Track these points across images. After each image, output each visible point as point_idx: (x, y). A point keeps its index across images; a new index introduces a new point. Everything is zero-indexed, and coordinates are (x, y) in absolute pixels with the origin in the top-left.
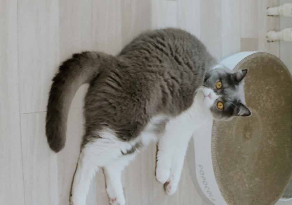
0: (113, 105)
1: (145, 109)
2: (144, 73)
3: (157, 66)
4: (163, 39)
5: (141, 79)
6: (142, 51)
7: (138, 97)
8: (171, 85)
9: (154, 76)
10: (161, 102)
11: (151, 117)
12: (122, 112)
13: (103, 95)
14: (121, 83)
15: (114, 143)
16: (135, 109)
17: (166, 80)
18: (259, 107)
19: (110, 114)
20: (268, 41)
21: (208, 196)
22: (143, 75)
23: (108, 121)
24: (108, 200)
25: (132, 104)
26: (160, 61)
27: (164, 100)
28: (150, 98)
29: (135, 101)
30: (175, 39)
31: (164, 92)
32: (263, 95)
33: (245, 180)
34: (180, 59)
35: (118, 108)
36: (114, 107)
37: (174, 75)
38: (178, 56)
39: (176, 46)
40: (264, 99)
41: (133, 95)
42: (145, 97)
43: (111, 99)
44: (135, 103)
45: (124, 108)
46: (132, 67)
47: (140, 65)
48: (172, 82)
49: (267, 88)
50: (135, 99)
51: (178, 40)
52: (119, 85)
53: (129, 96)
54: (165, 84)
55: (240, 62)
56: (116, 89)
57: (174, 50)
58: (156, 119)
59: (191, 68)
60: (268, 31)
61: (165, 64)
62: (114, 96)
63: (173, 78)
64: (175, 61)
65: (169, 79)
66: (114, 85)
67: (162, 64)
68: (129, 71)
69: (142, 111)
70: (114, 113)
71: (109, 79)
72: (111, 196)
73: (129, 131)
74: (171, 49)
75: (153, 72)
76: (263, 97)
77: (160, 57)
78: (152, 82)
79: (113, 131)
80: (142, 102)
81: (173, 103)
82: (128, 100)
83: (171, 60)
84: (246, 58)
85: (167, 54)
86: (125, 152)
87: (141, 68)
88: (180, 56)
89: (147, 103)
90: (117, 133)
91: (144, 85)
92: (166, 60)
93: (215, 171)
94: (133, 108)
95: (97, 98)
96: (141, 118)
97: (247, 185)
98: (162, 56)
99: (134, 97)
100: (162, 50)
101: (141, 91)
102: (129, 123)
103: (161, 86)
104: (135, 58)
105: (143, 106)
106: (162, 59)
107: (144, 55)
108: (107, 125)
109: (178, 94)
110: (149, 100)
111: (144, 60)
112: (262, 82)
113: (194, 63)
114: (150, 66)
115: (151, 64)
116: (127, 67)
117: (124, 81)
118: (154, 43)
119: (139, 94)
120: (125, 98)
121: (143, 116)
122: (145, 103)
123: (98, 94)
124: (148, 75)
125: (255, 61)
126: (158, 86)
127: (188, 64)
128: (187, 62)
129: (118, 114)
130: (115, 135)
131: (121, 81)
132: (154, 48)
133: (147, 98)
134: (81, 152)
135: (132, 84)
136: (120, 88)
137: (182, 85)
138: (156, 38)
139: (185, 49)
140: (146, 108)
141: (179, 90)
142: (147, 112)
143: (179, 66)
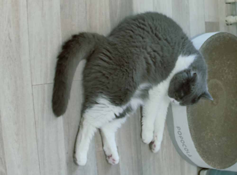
0: (106, 75)
1: (132, 78)
2: (130, 48)
3: (140, 42)
4: (144, 21)
5: (128, 53)
6: (128, 31)
7: (126, 68)
8: (153, 57)
9: (138, 50)
10: (146, 71)
11: (139, 85)
12: (113, 81)
13: (97, 68)
14: (111, 57)
15: (108, 107)
16: (124, 78)
17: (149, 53)
18: (223, 79)
19: (104, 83)
20: (227, 25)
21: (185, 152)
22: (130, 50)
23: (102, 89)
24: (105, 156)
25: (122, 74)
26: (143, 38)
27: (148, 70)
28: (136, 69)
29: (124, 71)
30: (153, 20)
31: (147, 63)
32: (225, 68)
33: (214, 139)
34: (160, 36)
35: (110, 78)
36: (107, 78)
37: (155, 49)
38: (157, 33)
39: (155, 25)
40: (226, 72)
41: (122, 66)
42: (131, 68)
43: (104, 70)
44: (124, 73)
45: (115, 77)
46: (120, 44)
47: (126, 42)
48: (154, 55)
49: (228, 63)
50: (124, 70)
51: (156, 21)
52: (110, 58)
53: (118, 68)
54: (148, 56)
55: (206, 41)
56: (108, 63)
57: (154, 29)
58: (142, 86)
59: (169, 43)
60: (227, 16)
61: (147, 40)
62: (106, 68)
63: (154, 51)
64: (155, 37)
65: (151, 52)
66: (106, 59)
67: (145, 40)
68: (117, 47)
69: (131, 80)
70: (107, 82)
71: (102, 54)
72: (108, 153)
73: (120, 96)
74: (151, 28)
75: (137, 47)
76: (225, 70)
77: (142, 34)
78: (136, 55)
79: (108, 97)
80: (130, 72)
81: (156, 72)
82: (118, 70)
83: (152, 37)
84: (211, 37)
85: (148, 32)
86: (118, 115)
87: (127, 44)
88: (159, 33)
89: (134, 72)
90: (110, 98)
91: (131, 58)
92: (148, 36)
93: (190, 131)
94: (123, 78)
95: (93, 71)
96: (130, 85)
97: (216, 144)
98: (144, 33)
99: (123, 68)
100: (143, 29)
101: (129, 63)
102: (120, 90)
103: (145, 58)
104: (122, 37)
105: (130, 75)
106: (144, 36)
107: (128, 34)
108: (101, 92)
109: (160, 65)
110: (135, 70)
111: (129, 38)
112: (225, 58)
113: (172, 39)
114: (134, 42)
115: (135, 40)
116: (115, 44)
117: (114, 56)
118: (137, 24)
119: (126, 65)
120: (115, 69)
121: (131, 84)
122: (133, 72)
123: (94, 67)
124: (133, 50)
125: (218, 40)
126: (142, 58)
127: (166, 40)
128: (165, 38)
129: (111, 82)
130: (109, 100)
131: (112, 56)
132: (136, 28)
133: (133, 68)
134: (82, 116)
135: (120, 58)
136: (111, 61)
137: (163, 57)
138: (138, 20)
139: (163, 27)
140: (134, 76)
141: (161, 61)
142: (134, 80)
143: (159, 41)
